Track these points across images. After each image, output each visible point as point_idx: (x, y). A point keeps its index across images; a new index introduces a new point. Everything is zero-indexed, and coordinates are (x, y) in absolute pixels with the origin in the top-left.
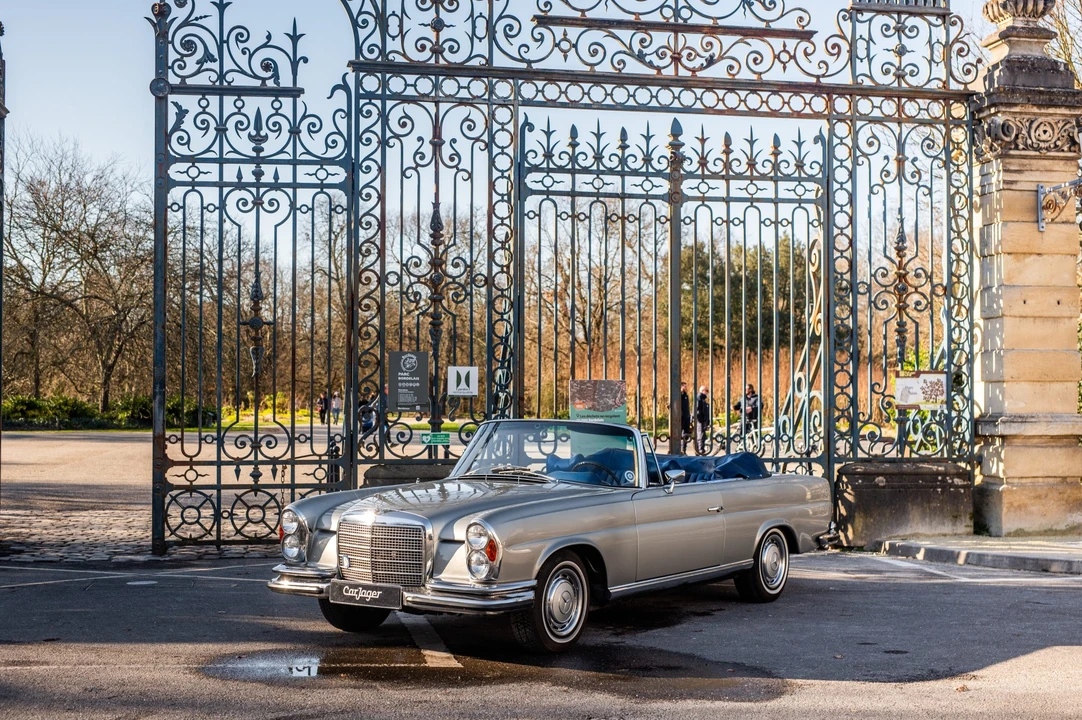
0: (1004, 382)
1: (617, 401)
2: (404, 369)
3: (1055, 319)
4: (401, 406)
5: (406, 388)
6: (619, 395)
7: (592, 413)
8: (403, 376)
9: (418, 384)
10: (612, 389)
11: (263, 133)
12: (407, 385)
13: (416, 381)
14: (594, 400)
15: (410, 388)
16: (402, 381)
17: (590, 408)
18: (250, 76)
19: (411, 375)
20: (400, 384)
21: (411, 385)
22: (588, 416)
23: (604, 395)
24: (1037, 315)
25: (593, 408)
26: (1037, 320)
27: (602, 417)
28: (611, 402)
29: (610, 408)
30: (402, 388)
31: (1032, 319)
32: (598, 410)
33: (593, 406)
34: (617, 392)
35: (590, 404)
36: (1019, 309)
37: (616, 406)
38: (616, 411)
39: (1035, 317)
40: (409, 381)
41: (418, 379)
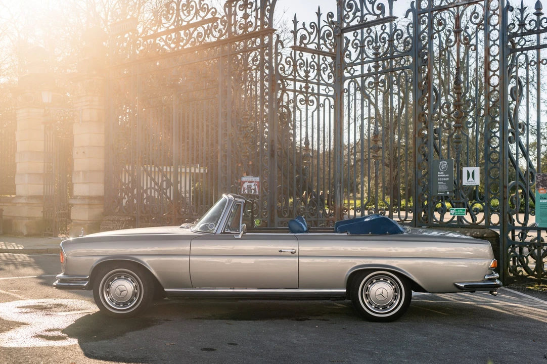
2: (441, 170)
4: (439, 192)
5: (442, 181)
8: (441, 174)
9: (448, 179)
11: (378, 44)
12: (443, 179)
13: (447, 177)
15: (444, 181)
16: (440, 177)
18: (373, 15)
19: (445, 174)
20: (439, 179)
21: (444, 179)
30: (440, 181)
40: (443, 177)
41: (448, 175)
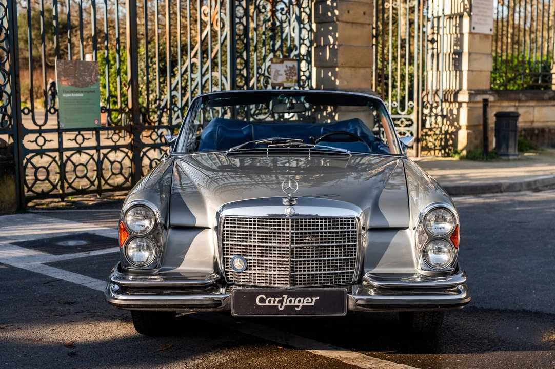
0: (336, 67)
1: (93, 79)
3: (362, 24)
6: (94, 74)
7: (74, 88)
10: (88, 69)
14: (75, 77)
17: (72, 85)
22: (72, 92)
23: (83, 73)
24: (354, 21)
25: (74, 85)
26: (354, 25)
27: (82, 92)
28: (88, 79)
29: (87, 84)
31: (351, 24)
32: (78, 86)
33: (75, 82)
34: (92, 71)
35: (73, 81)
36: (345, 17)
37: (92, 83)
38: (92, 87)
39: (352, 23)
